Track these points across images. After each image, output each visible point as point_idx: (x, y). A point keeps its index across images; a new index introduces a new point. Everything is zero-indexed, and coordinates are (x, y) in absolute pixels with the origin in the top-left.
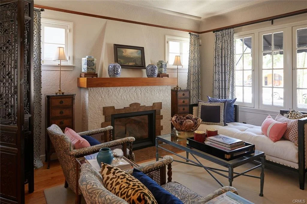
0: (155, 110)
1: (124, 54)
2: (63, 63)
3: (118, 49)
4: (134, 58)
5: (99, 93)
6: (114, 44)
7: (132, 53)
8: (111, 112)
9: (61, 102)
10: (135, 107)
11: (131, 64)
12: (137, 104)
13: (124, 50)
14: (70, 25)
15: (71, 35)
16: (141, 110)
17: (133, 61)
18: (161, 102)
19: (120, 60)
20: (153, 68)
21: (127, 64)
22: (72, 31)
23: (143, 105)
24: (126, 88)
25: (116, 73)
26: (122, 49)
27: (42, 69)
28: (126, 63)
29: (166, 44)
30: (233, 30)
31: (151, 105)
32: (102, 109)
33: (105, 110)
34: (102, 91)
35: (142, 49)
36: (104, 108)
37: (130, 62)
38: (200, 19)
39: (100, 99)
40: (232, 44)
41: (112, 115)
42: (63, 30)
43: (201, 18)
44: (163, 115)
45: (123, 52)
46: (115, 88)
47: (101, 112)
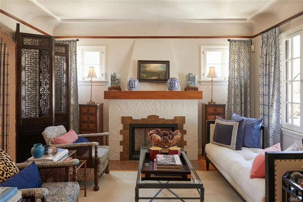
0: (177, 124)
1: (147, 69)
2: (94, 79)
3: (141, 64)
4: (157, 72)
5: (118, 104)
6: (138, 61)
7: (156, 68)
8: (129, 122)
9: (88, 110)
10: (153, 119)
11: (153, 78)
12: (156, 117)
13: (147, 65)
14: (104, 48)
15: (104, 56)
16: (160, 122)
17: (156, 75)
18: (185, 116)
19: (143, 74)
20: (171, 82)
21: (150, 78)
22: (105, 53)
23: (163, 118)
24: (144, 101)
25: (131, 86)
26: (146, 64)
27: (78, 84)
28: (149, 77)
29: (202, 55)
30: (278, 28)
31: (172, 118)
32: (121, 118)
33: (124, 119)
34: (121, 103)
35: (167, 63)
36: (122, 118)
37: (153, 76)
38: (246, 21)
39: (119, 109)
40: (277, 47)
41: (130, 124)
42: (99, 53)
43: (247, 19)
44: (187, 130)
45: (147, 67)
46: (133, 100)
47: (120, 121)
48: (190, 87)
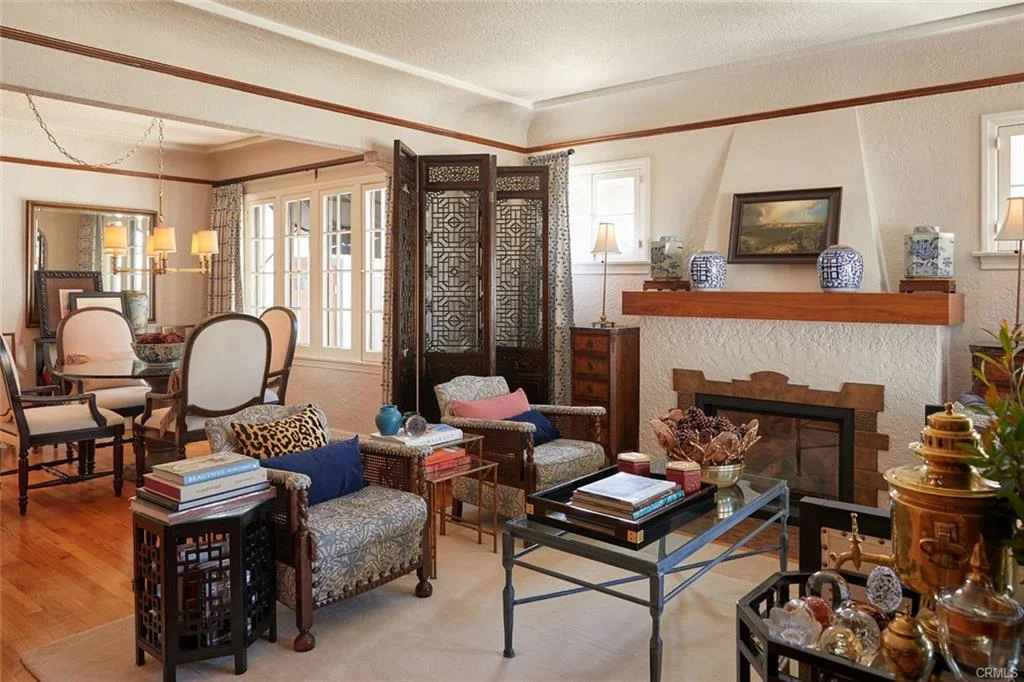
0: (853, 410)
1: (763, 220)
2: (612, 258)
3: (746, 206)
4: (796, 229)
5: (664, 332)
6: (736, 195)
7: (791, 214)
8: (693, 386)
9: (590, 344)
10: (768, 385)
11: (781, 249)
12: (778, 379)
13: (763, 208)
14: (644, 164)
15: (645, 188)
16: (790, 398)
17: (790, 238)
18: (881, 383)
19: (747, 238)
20: (825, 261)
21: (769, 250)
22: (648, 179)
23: (800, 384)
24: (740, 323)
26: (759, 204)
27: (573, 273)
28: (765, 247)
31: (836, 388)
32: (671, 373)
33: (679, 377)
34: (671, 326)
35: (832, 196)
36: (676, 372)
37: (779, 243)
39: (668, 346)
41: (697, 394)
42: (631, 180)
45: (760, 215)
46: (707, 321)
47: (668, 382)
48: (913, 277)
